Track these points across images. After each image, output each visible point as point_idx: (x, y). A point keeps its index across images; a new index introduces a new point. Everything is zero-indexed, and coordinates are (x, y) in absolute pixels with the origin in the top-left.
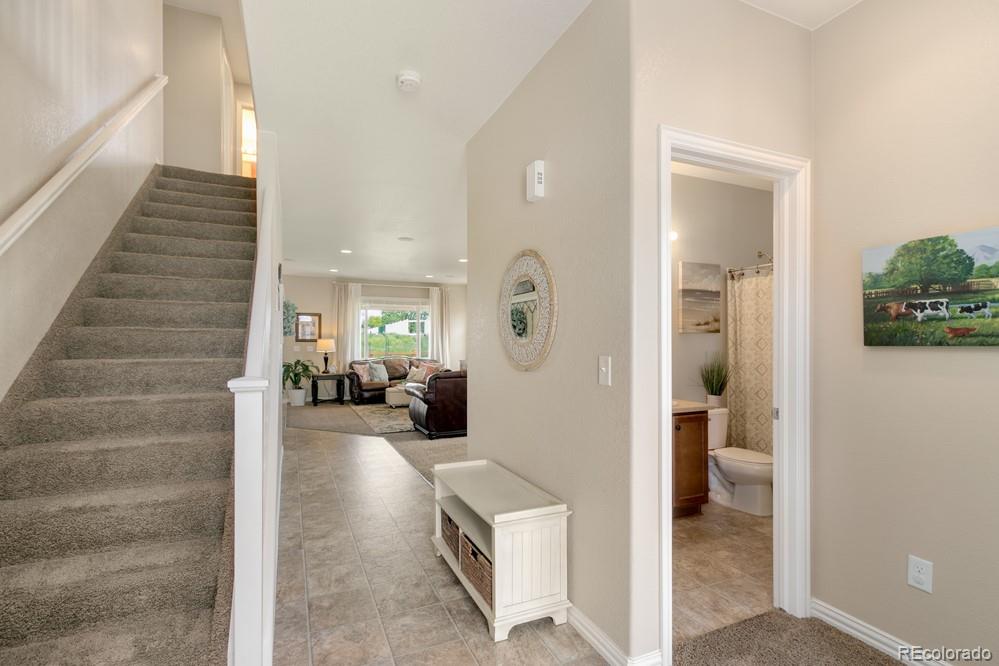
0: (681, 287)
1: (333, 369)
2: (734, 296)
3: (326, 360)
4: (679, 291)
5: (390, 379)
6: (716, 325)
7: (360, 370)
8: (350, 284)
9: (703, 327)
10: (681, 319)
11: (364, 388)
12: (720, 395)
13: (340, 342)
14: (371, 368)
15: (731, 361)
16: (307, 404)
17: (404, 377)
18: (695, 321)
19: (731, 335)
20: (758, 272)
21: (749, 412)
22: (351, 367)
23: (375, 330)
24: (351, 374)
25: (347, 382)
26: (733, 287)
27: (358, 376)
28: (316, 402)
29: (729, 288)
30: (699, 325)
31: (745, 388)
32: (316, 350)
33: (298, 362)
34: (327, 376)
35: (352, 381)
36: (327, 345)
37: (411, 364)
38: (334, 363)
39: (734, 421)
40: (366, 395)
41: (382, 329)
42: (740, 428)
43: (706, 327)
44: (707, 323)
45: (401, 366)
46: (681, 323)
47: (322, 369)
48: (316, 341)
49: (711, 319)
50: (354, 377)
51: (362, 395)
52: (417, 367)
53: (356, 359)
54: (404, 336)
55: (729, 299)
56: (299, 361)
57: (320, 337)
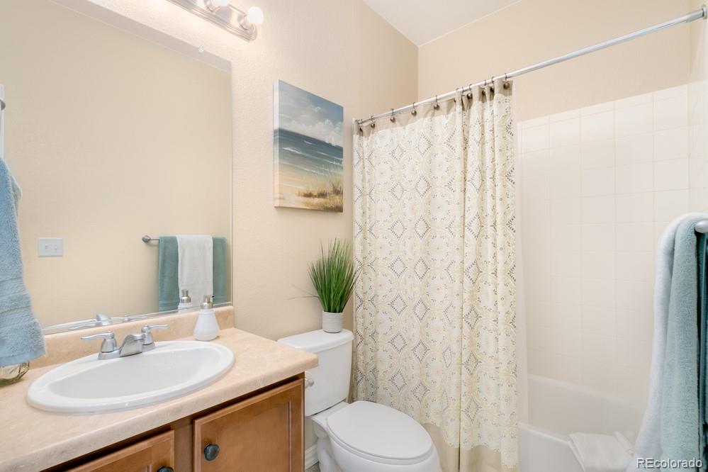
0: (277, 126)
2: (361, 159)
4: (275, 132)
6: (337, 199)
9: (316, 200)
10: (277, 183)
12: (341, 311)
15: (358, 254)
18: (304, 189)
19: (358, 217)
20: (393, 121)
21: (381, 330)
26: (361, 146)
29: (356, 146)
30: (309, 195)
31: (376, 295)
39: (360, 347)
42: (370, 355)
43: (322, 200)
44: (322, 195)
46: (277, 190)
49: (329, 189)
55: (355, 162)
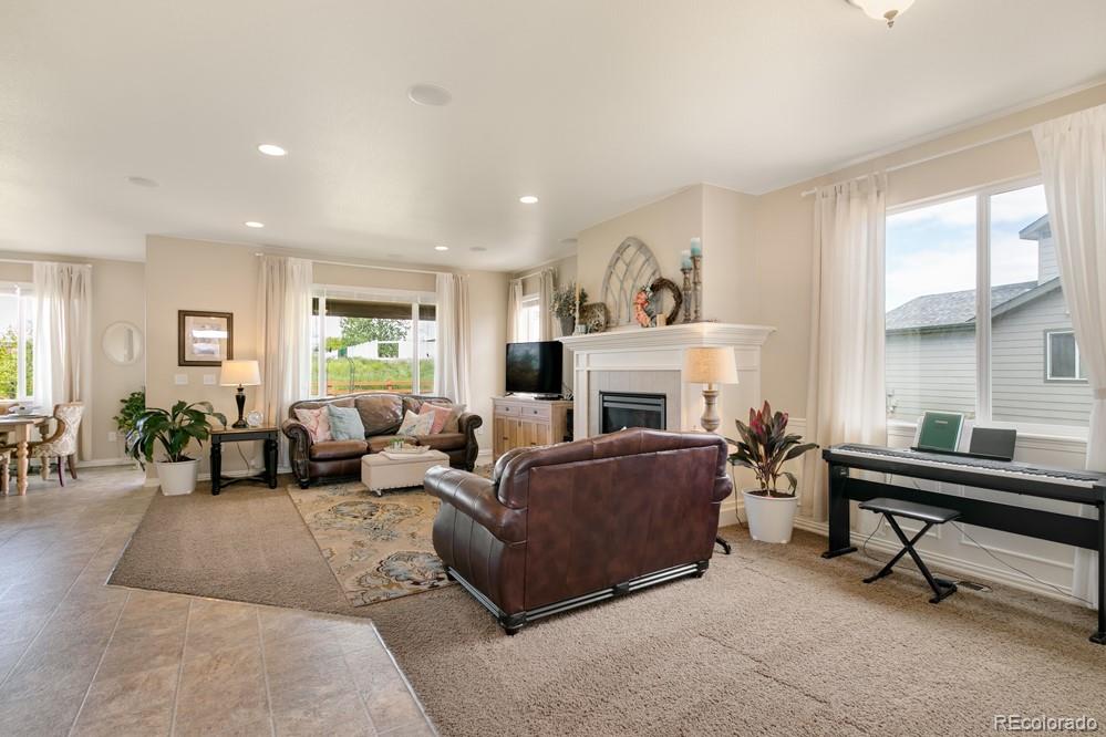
1: (255, 419)
3: (241, 401)
5: (368, 436)
7: (308, 419)
8: (292, 261)
11: (318, 454)
13: (270, 366)
14: (331, 414)
16: (199, 488)
17: (392, 429)
22: (293, 415)
23: (335, 353)
24: (292, 427)
25: (284, 442)
27: (305, 432)
28: (218, 484)
32: (218, 382)
33: (180, 407)
34: (241, 432)
35: (293, 441)
36: (244, 372)
37: (405, 407)
38: (260, 406)
40: (323, 467)
41: (342, 353)
45: (388, 408)
47: (232, 418)
48: (218, 364)
50: (298, 435)
51: (311, 468)
52: (417, 412)
53: (303, 397)
54: (373, 361)
56: (181, 404)
57: (230, 357)
